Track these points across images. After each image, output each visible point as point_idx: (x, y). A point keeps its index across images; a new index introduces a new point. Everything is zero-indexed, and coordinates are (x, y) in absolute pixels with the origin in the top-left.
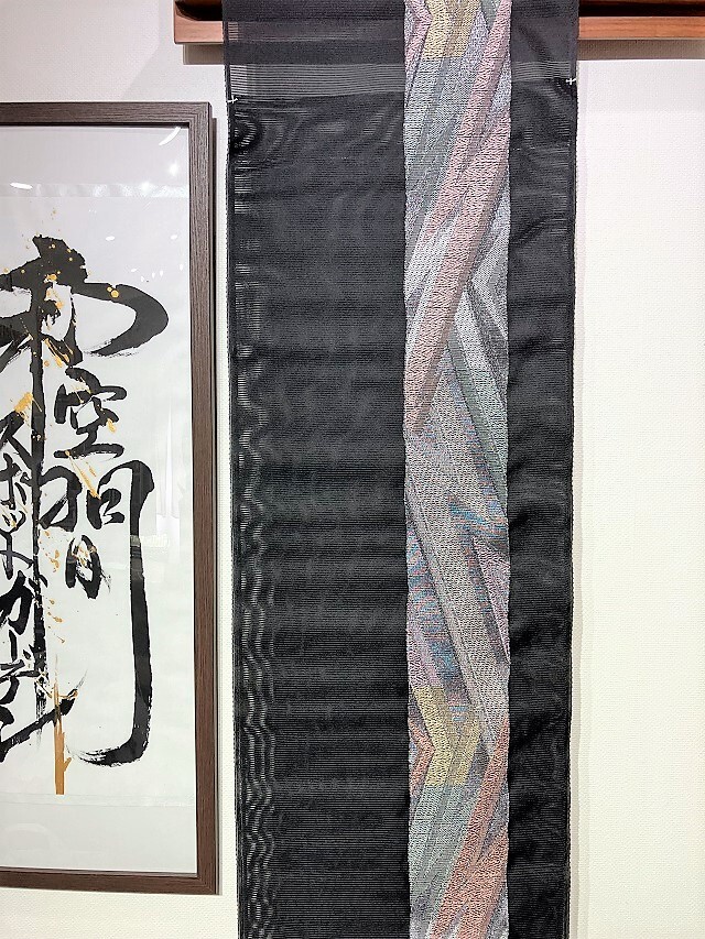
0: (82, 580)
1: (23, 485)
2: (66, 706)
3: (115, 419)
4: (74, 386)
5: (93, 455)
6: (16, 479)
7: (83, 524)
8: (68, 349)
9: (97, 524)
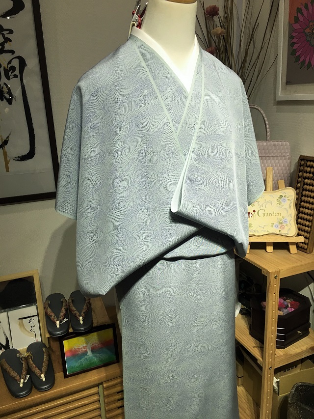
0: (6, 99)
2: (6, 142)
3: (10, 41)
5: (4, 54)
7: (4, 79)
9: (9, 78)
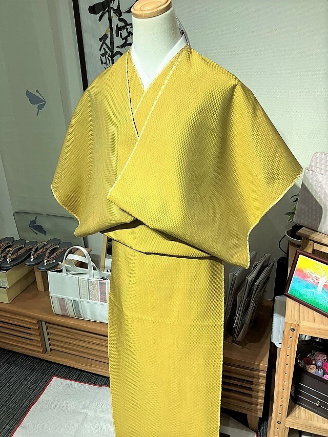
1: (109, 58)
3: (132, 34)
4: (121, 24)
6: (107, 56)
8: (118, 12)
